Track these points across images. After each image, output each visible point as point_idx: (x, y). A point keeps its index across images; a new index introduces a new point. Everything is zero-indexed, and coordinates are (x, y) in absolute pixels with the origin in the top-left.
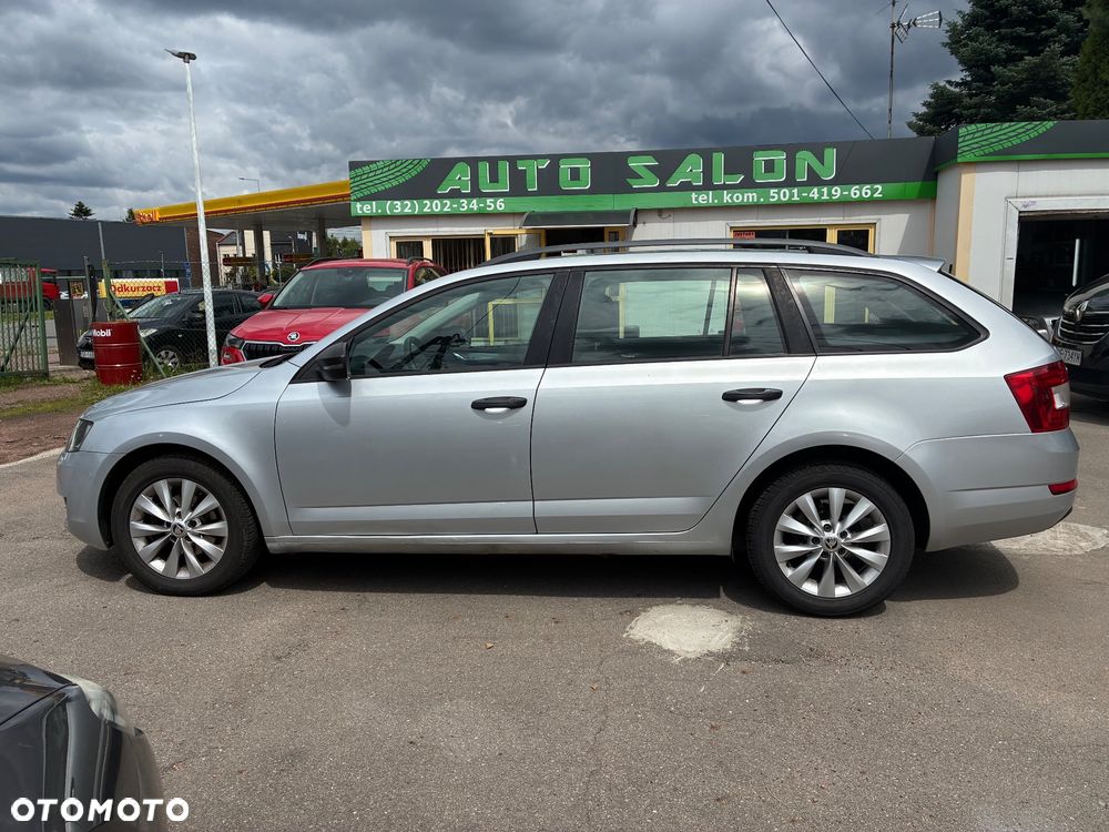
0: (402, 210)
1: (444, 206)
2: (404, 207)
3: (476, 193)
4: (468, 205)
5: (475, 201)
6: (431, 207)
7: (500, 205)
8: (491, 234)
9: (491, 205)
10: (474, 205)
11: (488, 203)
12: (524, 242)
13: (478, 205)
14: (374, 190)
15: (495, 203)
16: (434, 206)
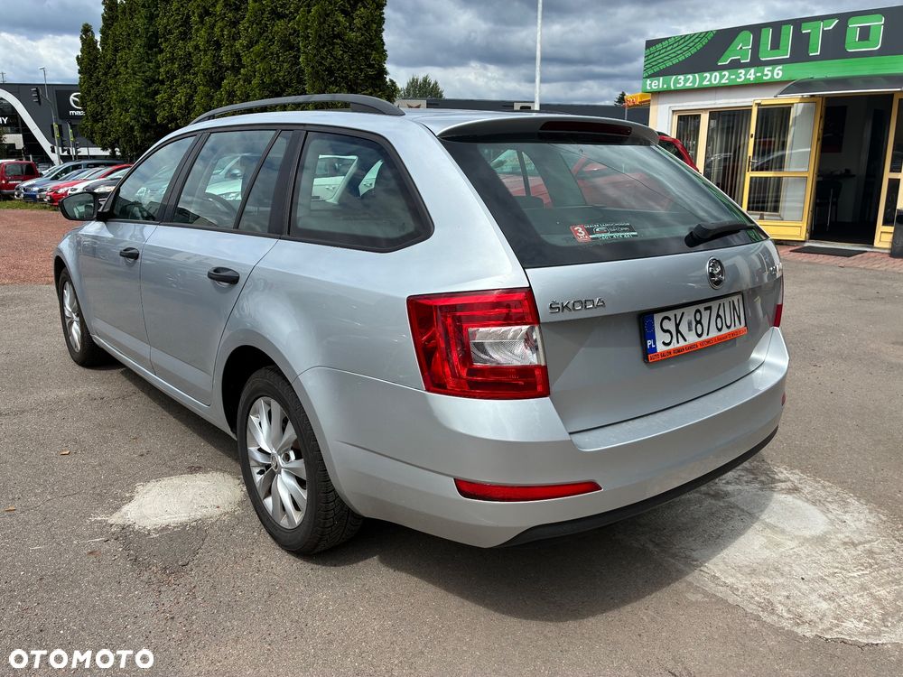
0: (685, 83)
1: (722, 77)
2: (686, 81)
3: (756, 62)
4: (745, 75)
5: (752, 71)
6: (710, 80)
7: (778, 73)
8: (759, 105)
9: (769, 73)
10: (752, 75)
11: (766, 72)
12: (799, 112)
13: (755, 74)
14: (662, 67)
15: (772, 71)
16: (713, 78)
